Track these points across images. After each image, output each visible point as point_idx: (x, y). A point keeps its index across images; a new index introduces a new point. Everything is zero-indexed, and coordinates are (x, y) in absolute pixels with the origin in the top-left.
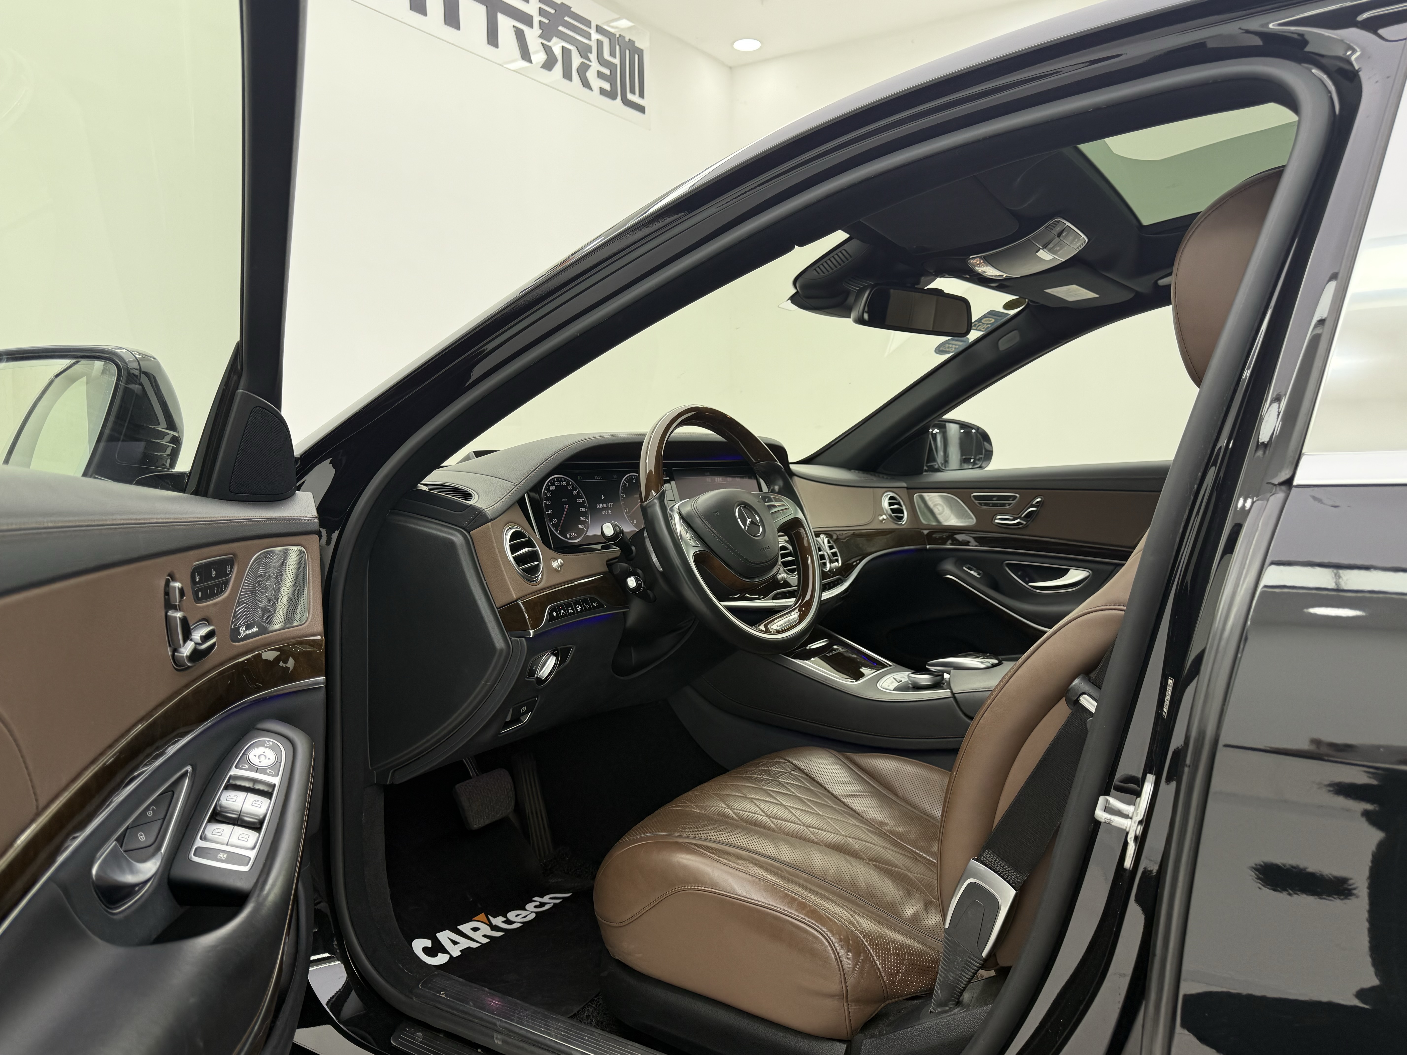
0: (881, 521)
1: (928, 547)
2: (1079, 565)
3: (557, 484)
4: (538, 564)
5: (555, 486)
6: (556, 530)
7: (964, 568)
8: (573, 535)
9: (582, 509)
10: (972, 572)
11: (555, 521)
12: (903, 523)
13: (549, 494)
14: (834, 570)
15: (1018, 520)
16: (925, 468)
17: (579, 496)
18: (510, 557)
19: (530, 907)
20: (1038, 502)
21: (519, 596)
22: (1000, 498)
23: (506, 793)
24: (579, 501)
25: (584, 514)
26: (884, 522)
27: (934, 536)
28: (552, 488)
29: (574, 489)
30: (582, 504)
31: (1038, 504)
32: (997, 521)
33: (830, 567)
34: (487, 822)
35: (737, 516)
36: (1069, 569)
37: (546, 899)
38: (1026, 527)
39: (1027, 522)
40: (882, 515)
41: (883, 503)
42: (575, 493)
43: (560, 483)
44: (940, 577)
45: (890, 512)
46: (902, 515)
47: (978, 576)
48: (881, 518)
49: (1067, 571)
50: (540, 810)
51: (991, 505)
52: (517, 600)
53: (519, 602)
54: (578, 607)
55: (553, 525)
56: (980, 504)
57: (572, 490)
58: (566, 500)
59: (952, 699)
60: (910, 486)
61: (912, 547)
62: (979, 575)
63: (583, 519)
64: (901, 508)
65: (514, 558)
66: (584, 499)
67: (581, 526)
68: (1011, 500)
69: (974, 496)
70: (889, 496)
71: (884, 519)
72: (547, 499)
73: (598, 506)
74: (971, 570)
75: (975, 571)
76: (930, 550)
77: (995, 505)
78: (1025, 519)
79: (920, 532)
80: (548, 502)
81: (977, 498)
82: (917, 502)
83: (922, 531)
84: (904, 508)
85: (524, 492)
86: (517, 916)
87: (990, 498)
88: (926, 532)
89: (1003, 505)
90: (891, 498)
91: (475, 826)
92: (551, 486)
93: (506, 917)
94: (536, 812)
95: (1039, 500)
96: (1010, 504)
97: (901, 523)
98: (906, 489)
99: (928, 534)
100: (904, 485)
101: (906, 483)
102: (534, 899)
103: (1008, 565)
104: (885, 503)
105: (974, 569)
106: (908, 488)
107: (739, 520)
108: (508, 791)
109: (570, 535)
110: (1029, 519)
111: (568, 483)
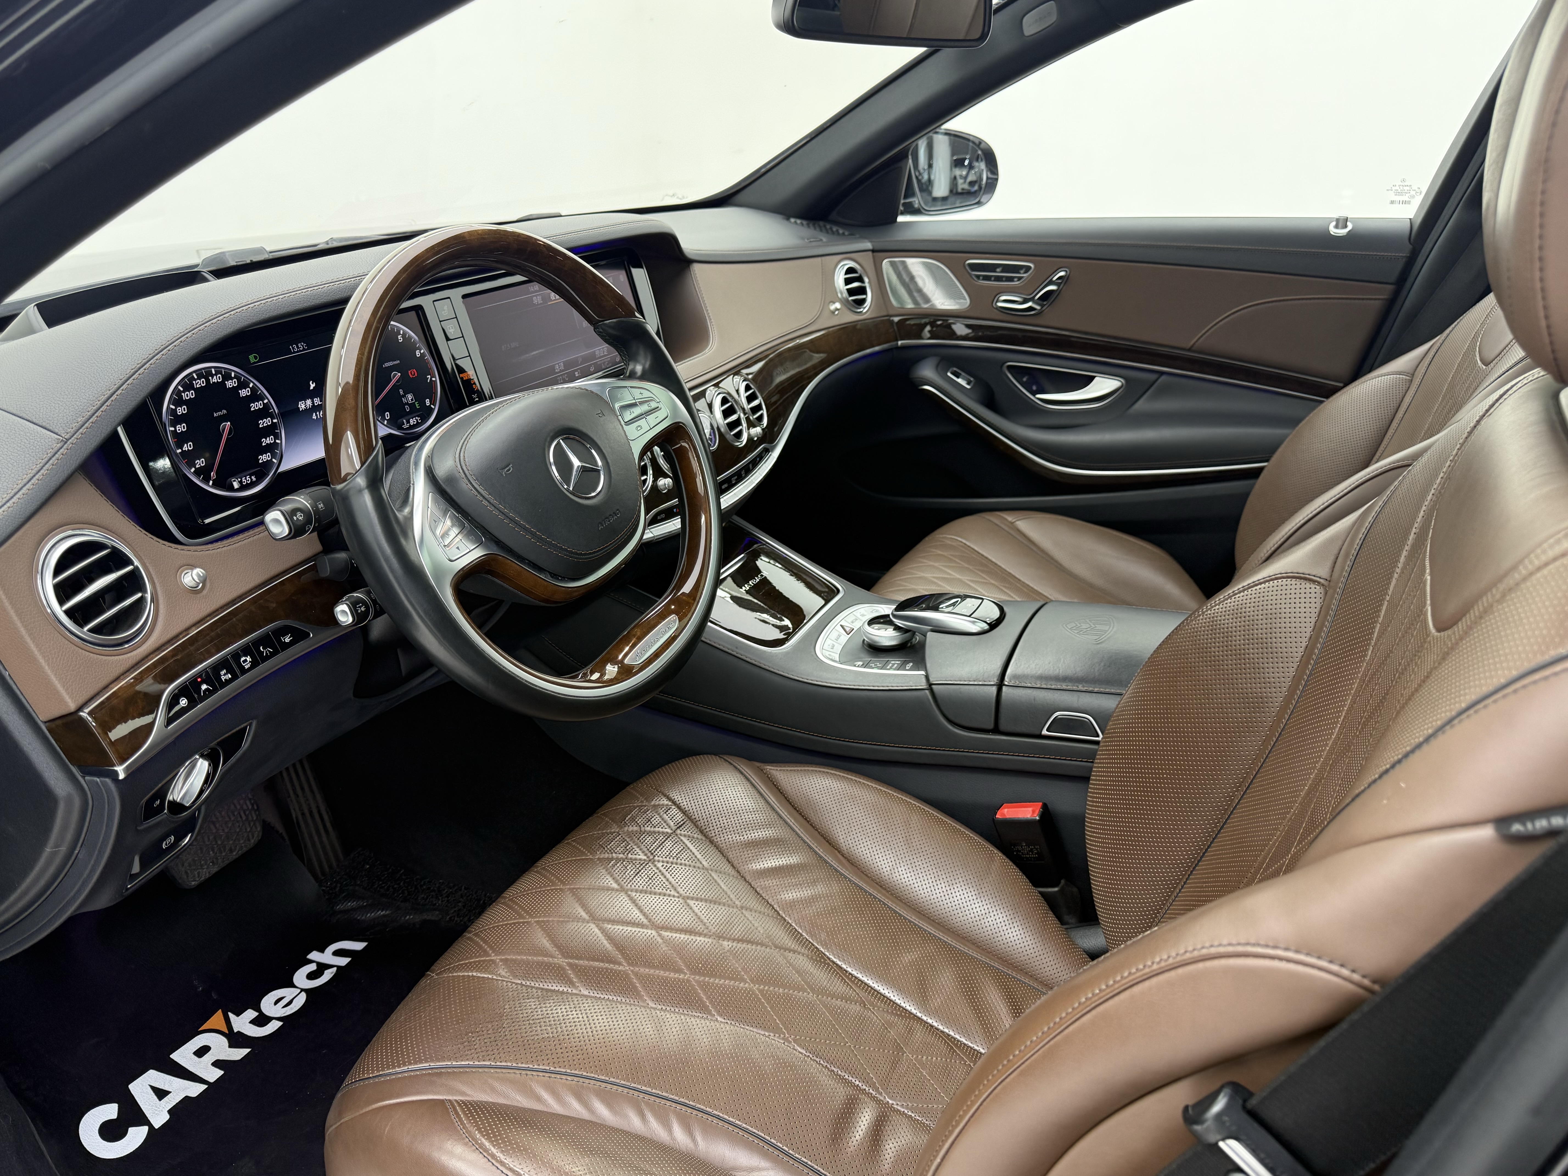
0: (833, 312)
1: (900, 343)
2: (1109, 371)
3: (200, 383)
4: (142, 597)
5: (196, 390)
6: (206, 480)
7: (949, 374)
8: (247, 480)
9: (264, 423)
10: (960, 381)
11: (200, 463)
12: (865, 311)
13: (181, 410)
14: (756, 439)
15: (1030, 304)
16: (901, 208)
17: (255, 396)
18: (59, 611)
19: (300, 977)
20: (1060, 278)
21: (81, 701)
22: (1006, 269)
23: (244, 818)
24: (256, 406)
25: (272, 430)
26: (837, 313)
27: (908, 322)
28: (189, 395)
29: (243, 385)
30: (265, 412)
31: (1060, 281)
32: (1000, 304)
33: (749, 435)
34: (215, 869)
35: (552, 460)
36: (1094, 377)
37: (326, 956)
38: (1040, 313)
39: (1042, 306)
40: (834, 303)
41: (836, 278)
42: (244, 393)
43: (208, 381)
44: (913, 387)
45: (846, 294)
46: (864, 297)
47: (968, 387)
48: (832, 307)
49: (1092, 379)
50: (318, 807)
51: (993, 279)
52: (80, 709)
53: (84, 714)
54: (245, 661)
55: (198, 473)
56: (978, 277)
57: (235, 390)
58: (225, 411)
59: (927, 692)
60: (878, 247)
61: (877, 349)
62: (968, 384)
63: (269, 440)
64: (863, 285)
65: (68, 613)
66: (269, 399)
67: (264, 458)
68: (1022, 272)
69: (970, 265)
70: (846, 267)
71: (837, 309)
72: (177, 420)
73: (302, 406)
74: (958, 377)
75: (964, 379)
76: (904, 347)
77: (998, 279)
78: (1040, 302)
79: (889, 320)
80: (181, 428)
81: (974, 267)
82: (887, 274)
83: (892, 318)
84: (867, 285)
85: (114, 424)
86: (276, 1003)
87: (993, 267)
88: (896, 319)
89: (1011, 279)
90: (850, 270)
91: (193, 883)
92: (184, 391)
93: (258, 1008)
94: (311, 812)
95: (1062, 274)
96: (1020, 278)
97: (861, 310)
98: (870, 253)
99: (900, 321)
100: (868, 245)
101: (871, 242)
102: (310, 957)
103: (1010, 368)
104: (840, 278)
105: (963, 374)
106: (873, 251)
107: (554, 468)
108: (247, 813)
109: (241, 482)
110: (1045, 303)
111: (227, 376)
